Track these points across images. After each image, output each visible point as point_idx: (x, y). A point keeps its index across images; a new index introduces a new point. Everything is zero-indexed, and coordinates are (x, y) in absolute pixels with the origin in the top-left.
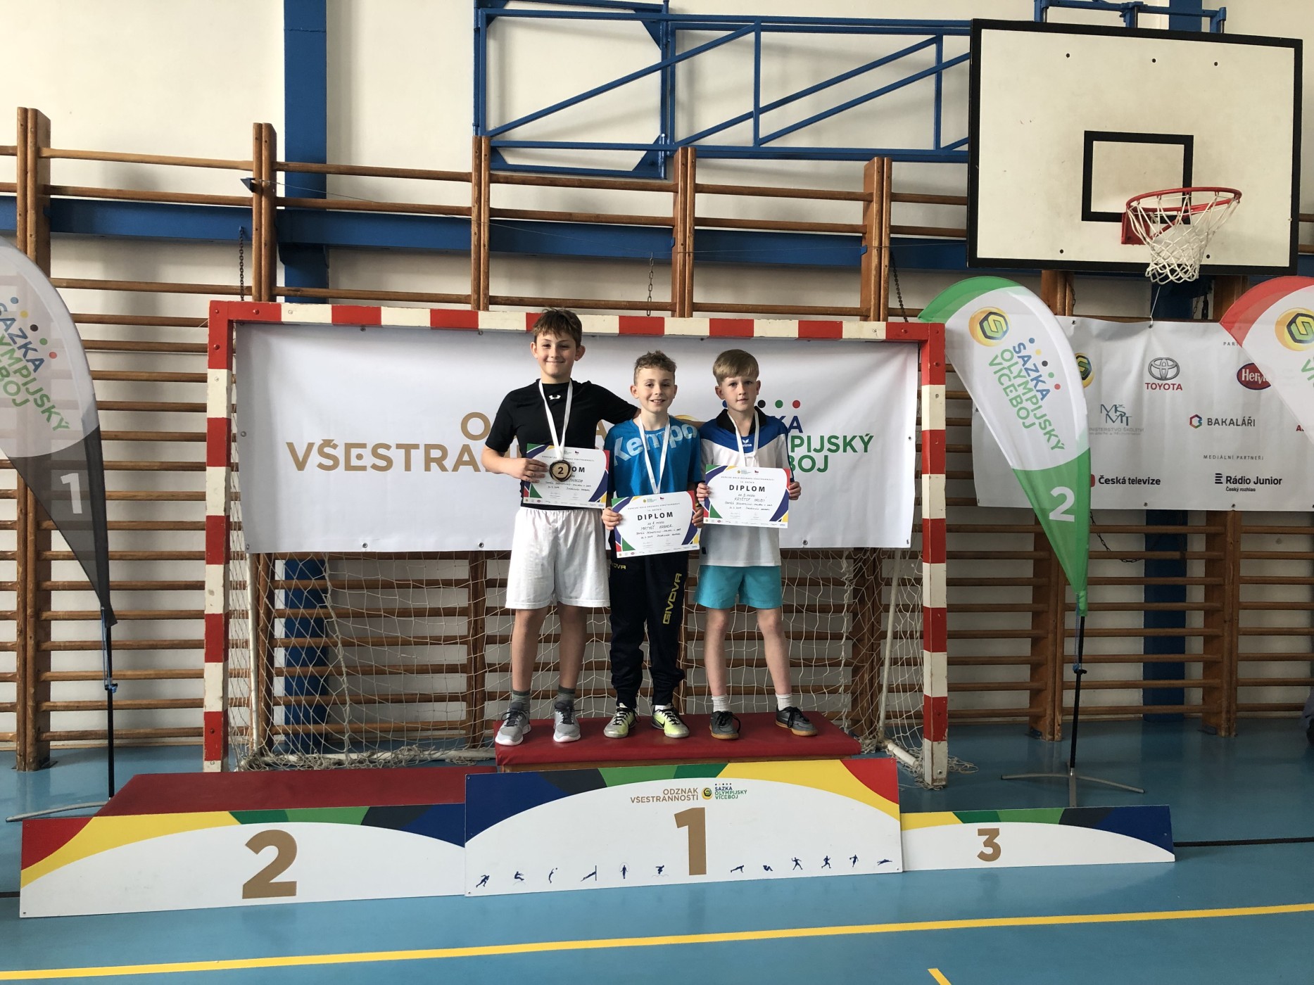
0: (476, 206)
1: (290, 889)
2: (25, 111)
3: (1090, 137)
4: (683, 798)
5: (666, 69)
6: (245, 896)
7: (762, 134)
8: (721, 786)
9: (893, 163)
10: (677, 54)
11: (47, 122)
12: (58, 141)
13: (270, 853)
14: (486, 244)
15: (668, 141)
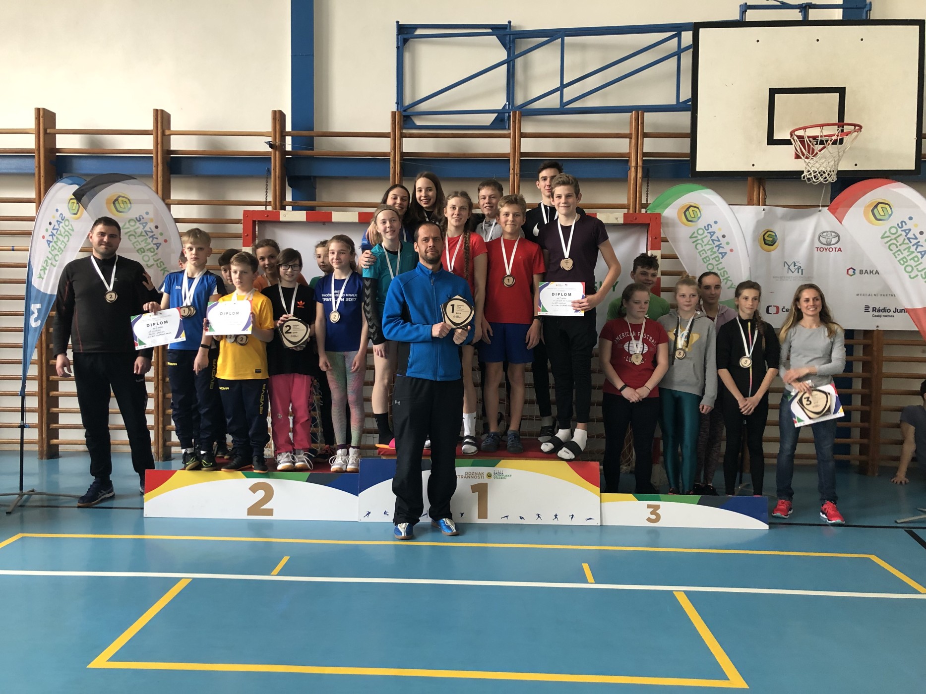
0: (393, 152)
1: (270, 512)
2: (156, 111)
3: (773, 92)
4: (476, 477)
5: (510, 63)
6: (248, 514)
7: (564, 101)
8: (497, 472)
9: (646, 114)
10: (516, 54)
11: (169, 116)
12: (174, 127)
13: (261, 494)
14: (399, 173)
15: (510, 107)
